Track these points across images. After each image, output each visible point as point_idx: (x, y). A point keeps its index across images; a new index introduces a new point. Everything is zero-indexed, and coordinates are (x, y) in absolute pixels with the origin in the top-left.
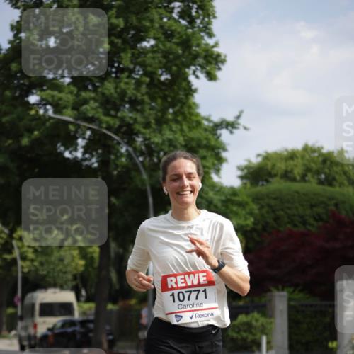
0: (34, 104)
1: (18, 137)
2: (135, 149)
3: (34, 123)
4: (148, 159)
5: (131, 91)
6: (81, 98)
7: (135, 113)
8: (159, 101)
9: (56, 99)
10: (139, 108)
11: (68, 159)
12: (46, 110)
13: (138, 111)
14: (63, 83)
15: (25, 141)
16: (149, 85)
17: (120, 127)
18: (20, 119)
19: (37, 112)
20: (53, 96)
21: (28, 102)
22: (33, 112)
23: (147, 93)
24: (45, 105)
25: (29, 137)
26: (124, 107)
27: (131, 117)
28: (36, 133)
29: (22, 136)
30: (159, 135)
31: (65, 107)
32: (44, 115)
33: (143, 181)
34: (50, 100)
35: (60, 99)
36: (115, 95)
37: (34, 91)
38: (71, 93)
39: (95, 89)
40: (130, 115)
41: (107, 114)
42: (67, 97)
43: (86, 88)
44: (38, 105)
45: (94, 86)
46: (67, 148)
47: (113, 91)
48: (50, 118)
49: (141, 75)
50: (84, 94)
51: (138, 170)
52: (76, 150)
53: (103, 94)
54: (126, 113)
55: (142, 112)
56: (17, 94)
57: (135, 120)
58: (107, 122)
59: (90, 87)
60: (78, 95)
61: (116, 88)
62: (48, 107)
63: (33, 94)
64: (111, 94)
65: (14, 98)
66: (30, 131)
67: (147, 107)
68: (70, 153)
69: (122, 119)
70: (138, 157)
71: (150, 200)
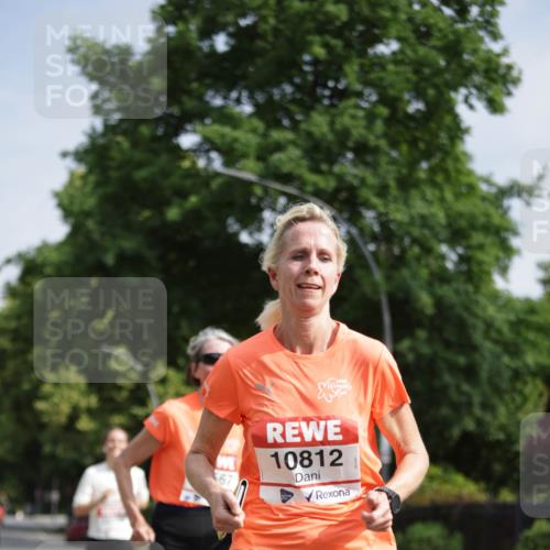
0: (187, 151)
1: (160, 205)
2: (361, 231)
3: (188, 183)
4: (383, 248)
5: (358, 131)
6: (270, 140)
7: (361, 167)
8: (404, 148)
9: (228, 139)
10: (369, 159)
11: (246, 245)
12: (210, 160)
13: (367, 164)
14: (240, 113)
15: (173, 214)
16: (389, 121)
17: (337, 190)
18: (165, 174)
19: (194, 163)
20: (223, 136)
21: (178, 147)
22: (186, 164)
23: (385, 135)
24: (208, 151)
25: (181, 206)
26: (344, 156)
27: (356, 176)
28: (193, 199)
29: (168, 203)
30: (403, 208)
31: (244, 156)
32: (205, 169)
33: (375, 285)
34: (218, 141)
35: (236, 140)
36: (330, 137)
37: (189, 127)
38: (254, 131)
39: (295, 126)
40: (355, 171)
41: (316, 170)
42: (247, 138)
43: (277, 124)
44: (194, 151)
45: (292, 119)
46: (245, 226)
47: (325, 129)
48: (217, 174)
49: (374, 104)
50: (276, 135)
51: (366, 267)
52: (260, 229)
53: (309, 135)
54: (347, 167)
55: (373, 166)
56: (160, 131)
57: (363, 181)
58: (315, 184)
59: (286, 122)
60: (265, 135)
61: (332, 124)
62: (214, 155)
63: (186, 131)
64: (324, 135)
65: (155, 139)
66: (182, 194)
67: (383, 160)
68: (251, 234)
69: (340, 178)
70: (366, 243)
71: (387, 319)
